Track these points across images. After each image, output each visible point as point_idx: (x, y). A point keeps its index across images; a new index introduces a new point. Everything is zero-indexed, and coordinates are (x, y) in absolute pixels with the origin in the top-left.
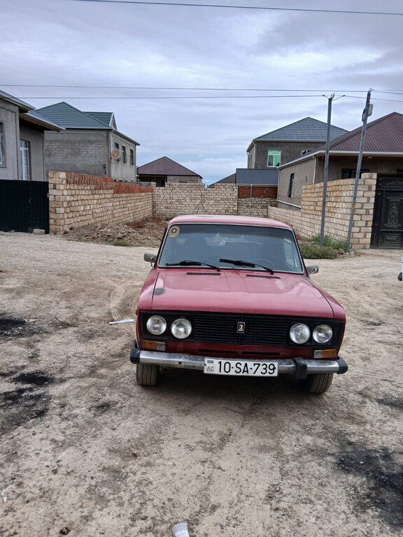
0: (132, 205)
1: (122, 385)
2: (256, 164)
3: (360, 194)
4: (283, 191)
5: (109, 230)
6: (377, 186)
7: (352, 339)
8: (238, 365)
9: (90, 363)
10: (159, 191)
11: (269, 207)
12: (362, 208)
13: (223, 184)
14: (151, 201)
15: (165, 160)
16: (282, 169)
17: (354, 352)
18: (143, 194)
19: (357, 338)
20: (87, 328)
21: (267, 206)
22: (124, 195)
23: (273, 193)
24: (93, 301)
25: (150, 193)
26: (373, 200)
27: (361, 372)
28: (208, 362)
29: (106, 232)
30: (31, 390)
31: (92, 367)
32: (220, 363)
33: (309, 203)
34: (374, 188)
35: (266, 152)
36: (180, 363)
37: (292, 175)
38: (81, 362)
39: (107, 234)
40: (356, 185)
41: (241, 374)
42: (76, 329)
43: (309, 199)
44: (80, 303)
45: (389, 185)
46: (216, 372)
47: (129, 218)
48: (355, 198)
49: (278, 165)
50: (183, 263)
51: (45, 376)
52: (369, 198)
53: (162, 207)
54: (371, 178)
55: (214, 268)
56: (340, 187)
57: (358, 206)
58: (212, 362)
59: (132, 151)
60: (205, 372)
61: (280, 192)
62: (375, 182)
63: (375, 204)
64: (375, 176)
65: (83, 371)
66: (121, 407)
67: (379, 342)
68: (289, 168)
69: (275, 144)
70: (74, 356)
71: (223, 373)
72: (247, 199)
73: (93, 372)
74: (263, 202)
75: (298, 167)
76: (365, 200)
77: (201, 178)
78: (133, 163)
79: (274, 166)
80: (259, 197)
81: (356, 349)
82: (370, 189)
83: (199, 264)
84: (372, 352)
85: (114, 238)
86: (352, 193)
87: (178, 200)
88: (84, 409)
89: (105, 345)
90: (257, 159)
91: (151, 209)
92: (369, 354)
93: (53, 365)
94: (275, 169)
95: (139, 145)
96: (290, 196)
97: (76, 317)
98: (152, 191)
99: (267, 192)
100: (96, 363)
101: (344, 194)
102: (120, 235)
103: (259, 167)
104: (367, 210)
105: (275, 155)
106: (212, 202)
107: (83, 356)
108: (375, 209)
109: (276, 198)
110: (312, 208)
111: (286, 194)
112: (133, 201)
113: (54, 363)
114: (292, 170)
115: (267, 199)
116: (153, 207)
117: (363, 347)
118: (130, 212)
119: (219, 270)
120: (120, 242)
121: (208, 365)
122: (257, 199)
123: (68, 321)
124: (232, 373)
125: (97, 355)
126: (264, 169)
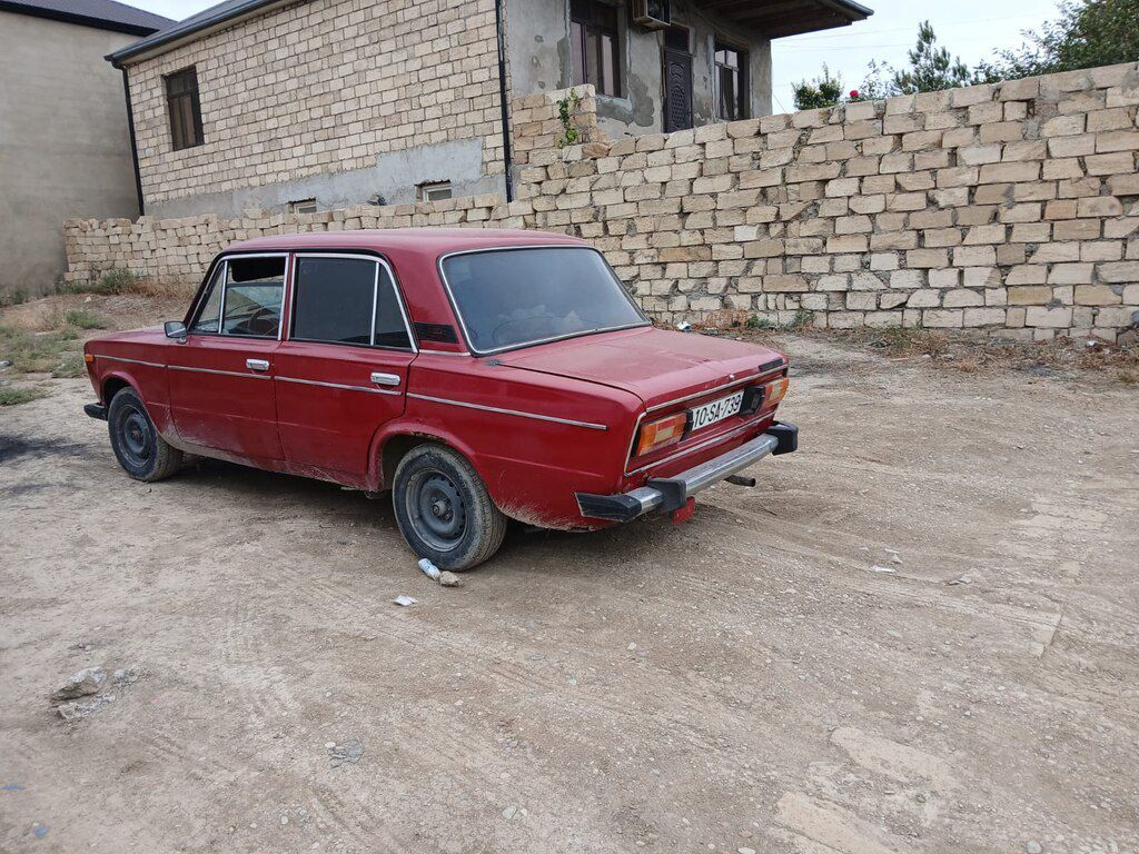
7: (135, 583)
17: (114, 551)
19: (122, 592)
27: (85, 516)
67: (54, 602)
81: (113, 559)
84: (71, 563)
92: (75, 556)
117: (96, 568)
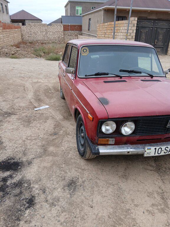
0: (12, 35)
1: (73, 161)
2: (70, 14)
3: (130, 28)
4: (85, 27)
5: (6, 50)
6: (137, 24)
8: (167, 149)
9: (40, 144)
10: (24, 28)
11: (79, 36)
12: (130, 35)
13: (56, 24)
14: (20, 33)
15: (23, 12)
16: (83, 16)
18: (17, 30)
20: (24, 115)
21: (77, 35)
22: (8, 30)
23: (79, 28)
24: (18, 95)
25: (19, 29)
26: (135, 31)
28: (148, 149)
29: (5, 51)
30: (11, 176)
31: (43, 146)
32: (155, 149)
33: (101, 33)
34: (136, 25)
35: (75, 7)
36: (128, 152)
37: (90, 19)
38: (34, 144)
39: (6, 52)
40: (129, 24)
41: (167, 153)
42: (17, 117)
43: (101, 31)
44: (10, 97)
45: (142, 24)
46: (152, 154)
47: (11, 43)
48: (128, 31)
49: (81, 14)
50: (97, 74)
51: (16, 161)
52: (133, 30)
53: (26, 36)
54: (135, 20)
55: (118, 76)
56: (119, 25)
57: (129, 34)
58: (150, 149)
59: (6, 6)
60: (145, 155)
61: (83, 28)
62: (136, 22)
63: (136, 33)
64: (136, 19)
65: (39, 150)
66: (83, 182)
68: (87, 16)
69: (79, 3)
70: (27, 139)
71: (157, 154)
72: (68, 32)
73: (45, 150)
74: (75, 33)
75: (93, 15)
76: (131, 31)
77: (42, 21)
78: (7, 13)
79: (79, 15)
80: (73, 30)
82: (134, 26)
83: (107, 74)
85: (10, 54)
86: (126, 28)
87: (34, 33)
88: (59, 190)
89: (42, 127)
90: (71, 11)
91: (21, 37)
93: (16, 150)
94: (80, 16)
95: (9, 3)
96: (89, 30)
97: (12, 107)
98: (20, 28)
99: (77, 28)
100: (43, 142)
101: (121, 28)
102: (13, 53)
103: (72, 15)
104: (132, 36)
105: (79, 9)
106: (51, 33)
107: (33, 138)
108: (136, 36)
109: (81, 31)
110: (103, 35)
111: (87, 29)
112: (12, 34)
113: (16, 147)
114: (90, 17)
115: (77, 32)
116: (22, 36)
118: (12, 39)
119: (121, 77)
120: (13, 56)
121: (148, 151)
122: (73, 32)
123: (9, 111)
124: (162, 154)
125: (42, 136)
126: (75, 16)
